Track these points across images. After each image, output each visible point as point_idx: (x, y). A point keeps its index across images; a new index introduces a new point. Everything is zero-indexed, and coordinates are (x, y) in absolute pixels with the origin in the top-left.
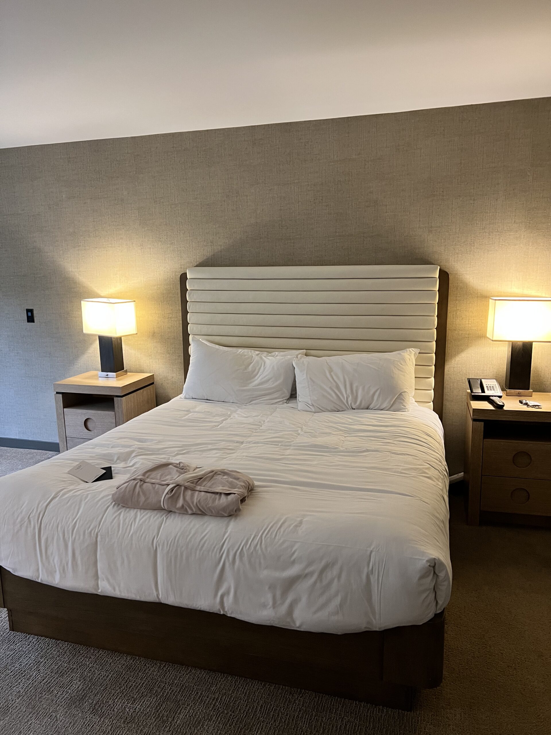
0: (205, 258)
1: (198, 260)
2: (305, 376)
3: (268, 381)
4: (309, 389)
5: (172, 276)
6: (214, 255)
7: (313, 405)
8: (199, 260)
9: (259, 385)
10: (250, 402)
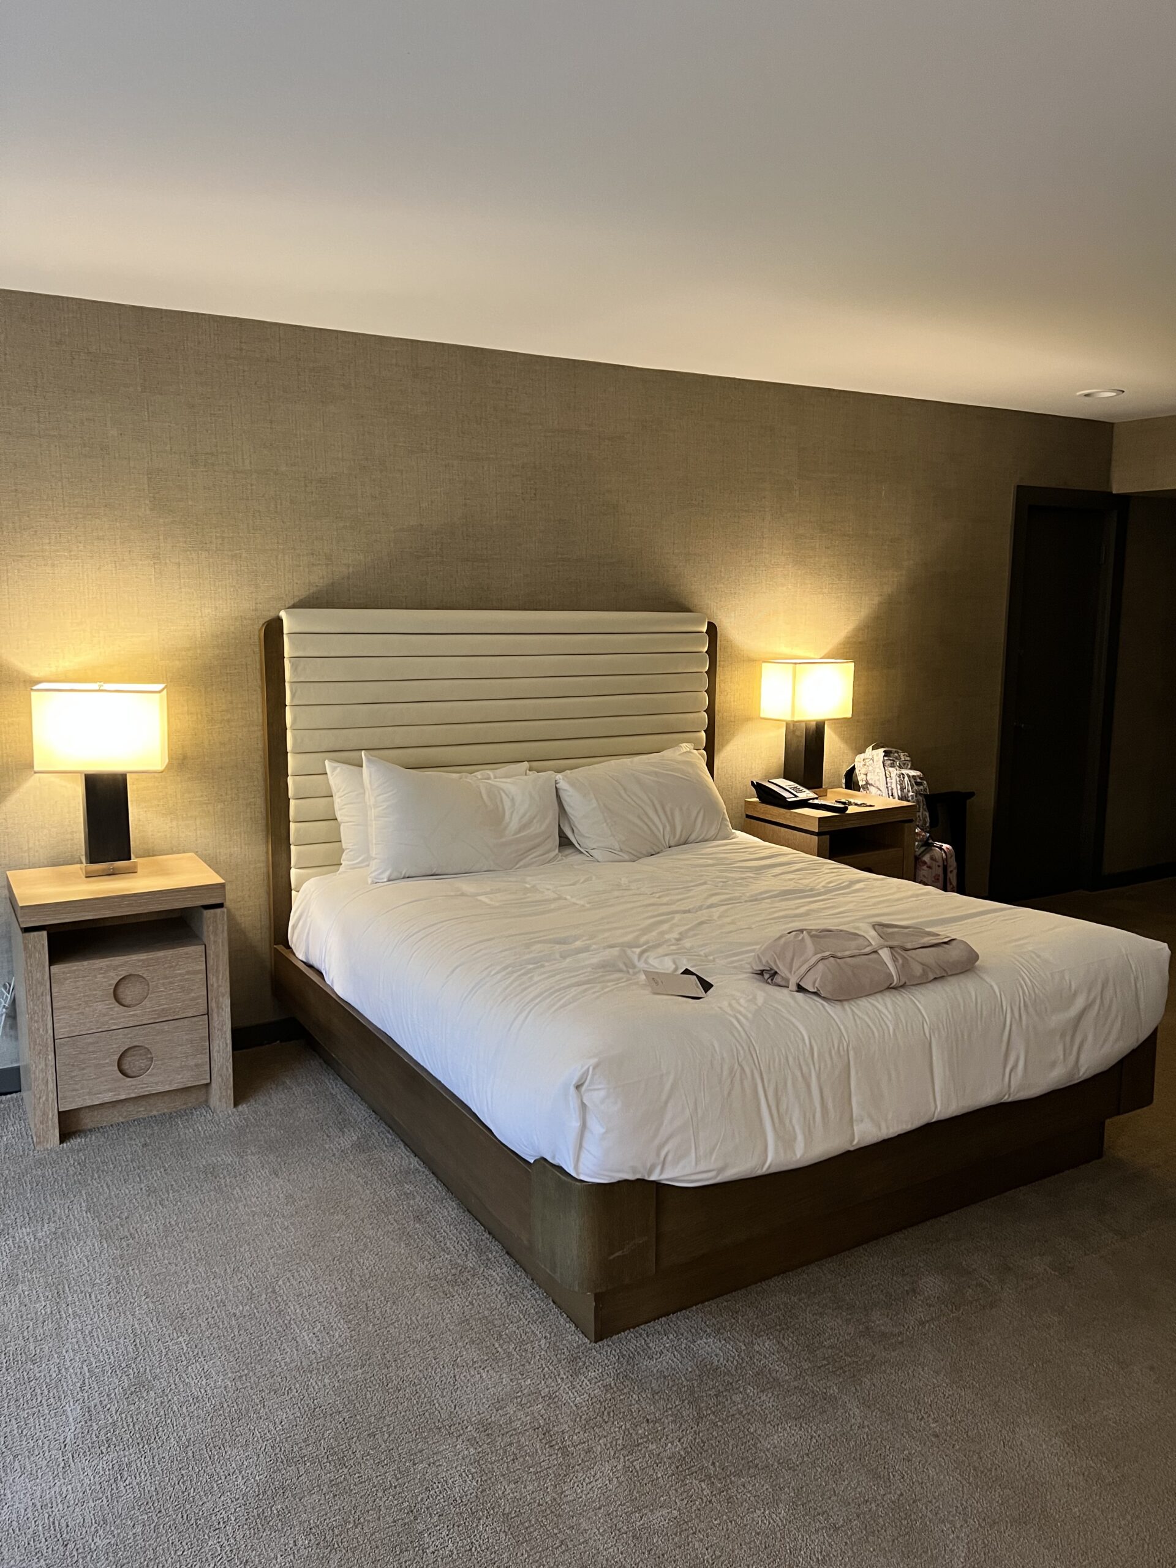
0: (313, 590)
1: (296, 593)
2: (594, 804)
3: (530, 822)
4: (607, 825)
5: (232, 628)
6: (333, 584)
7: (621, 850)
8: (302, 593)
9: (520, 830)
10: (517, 864)
